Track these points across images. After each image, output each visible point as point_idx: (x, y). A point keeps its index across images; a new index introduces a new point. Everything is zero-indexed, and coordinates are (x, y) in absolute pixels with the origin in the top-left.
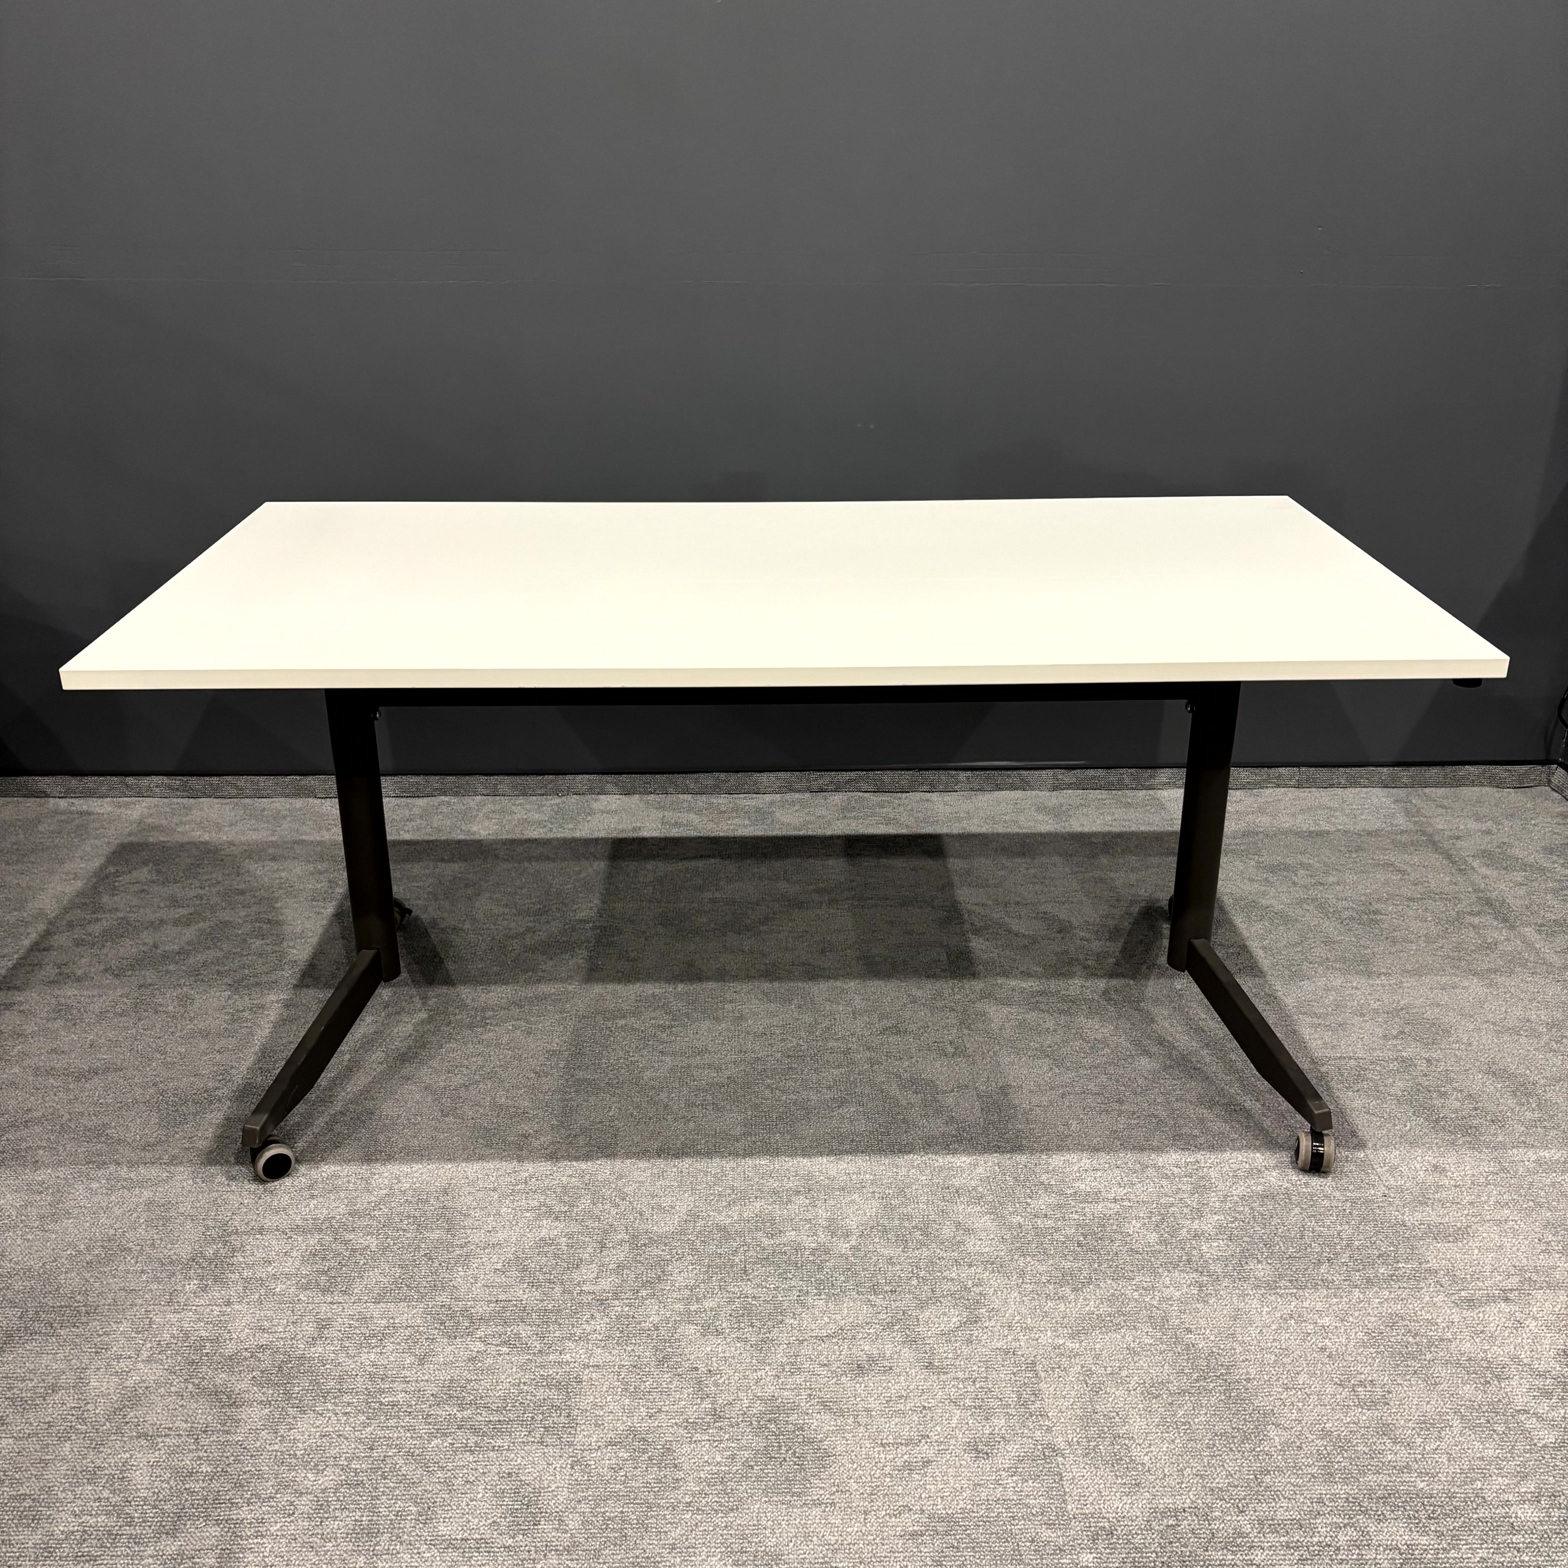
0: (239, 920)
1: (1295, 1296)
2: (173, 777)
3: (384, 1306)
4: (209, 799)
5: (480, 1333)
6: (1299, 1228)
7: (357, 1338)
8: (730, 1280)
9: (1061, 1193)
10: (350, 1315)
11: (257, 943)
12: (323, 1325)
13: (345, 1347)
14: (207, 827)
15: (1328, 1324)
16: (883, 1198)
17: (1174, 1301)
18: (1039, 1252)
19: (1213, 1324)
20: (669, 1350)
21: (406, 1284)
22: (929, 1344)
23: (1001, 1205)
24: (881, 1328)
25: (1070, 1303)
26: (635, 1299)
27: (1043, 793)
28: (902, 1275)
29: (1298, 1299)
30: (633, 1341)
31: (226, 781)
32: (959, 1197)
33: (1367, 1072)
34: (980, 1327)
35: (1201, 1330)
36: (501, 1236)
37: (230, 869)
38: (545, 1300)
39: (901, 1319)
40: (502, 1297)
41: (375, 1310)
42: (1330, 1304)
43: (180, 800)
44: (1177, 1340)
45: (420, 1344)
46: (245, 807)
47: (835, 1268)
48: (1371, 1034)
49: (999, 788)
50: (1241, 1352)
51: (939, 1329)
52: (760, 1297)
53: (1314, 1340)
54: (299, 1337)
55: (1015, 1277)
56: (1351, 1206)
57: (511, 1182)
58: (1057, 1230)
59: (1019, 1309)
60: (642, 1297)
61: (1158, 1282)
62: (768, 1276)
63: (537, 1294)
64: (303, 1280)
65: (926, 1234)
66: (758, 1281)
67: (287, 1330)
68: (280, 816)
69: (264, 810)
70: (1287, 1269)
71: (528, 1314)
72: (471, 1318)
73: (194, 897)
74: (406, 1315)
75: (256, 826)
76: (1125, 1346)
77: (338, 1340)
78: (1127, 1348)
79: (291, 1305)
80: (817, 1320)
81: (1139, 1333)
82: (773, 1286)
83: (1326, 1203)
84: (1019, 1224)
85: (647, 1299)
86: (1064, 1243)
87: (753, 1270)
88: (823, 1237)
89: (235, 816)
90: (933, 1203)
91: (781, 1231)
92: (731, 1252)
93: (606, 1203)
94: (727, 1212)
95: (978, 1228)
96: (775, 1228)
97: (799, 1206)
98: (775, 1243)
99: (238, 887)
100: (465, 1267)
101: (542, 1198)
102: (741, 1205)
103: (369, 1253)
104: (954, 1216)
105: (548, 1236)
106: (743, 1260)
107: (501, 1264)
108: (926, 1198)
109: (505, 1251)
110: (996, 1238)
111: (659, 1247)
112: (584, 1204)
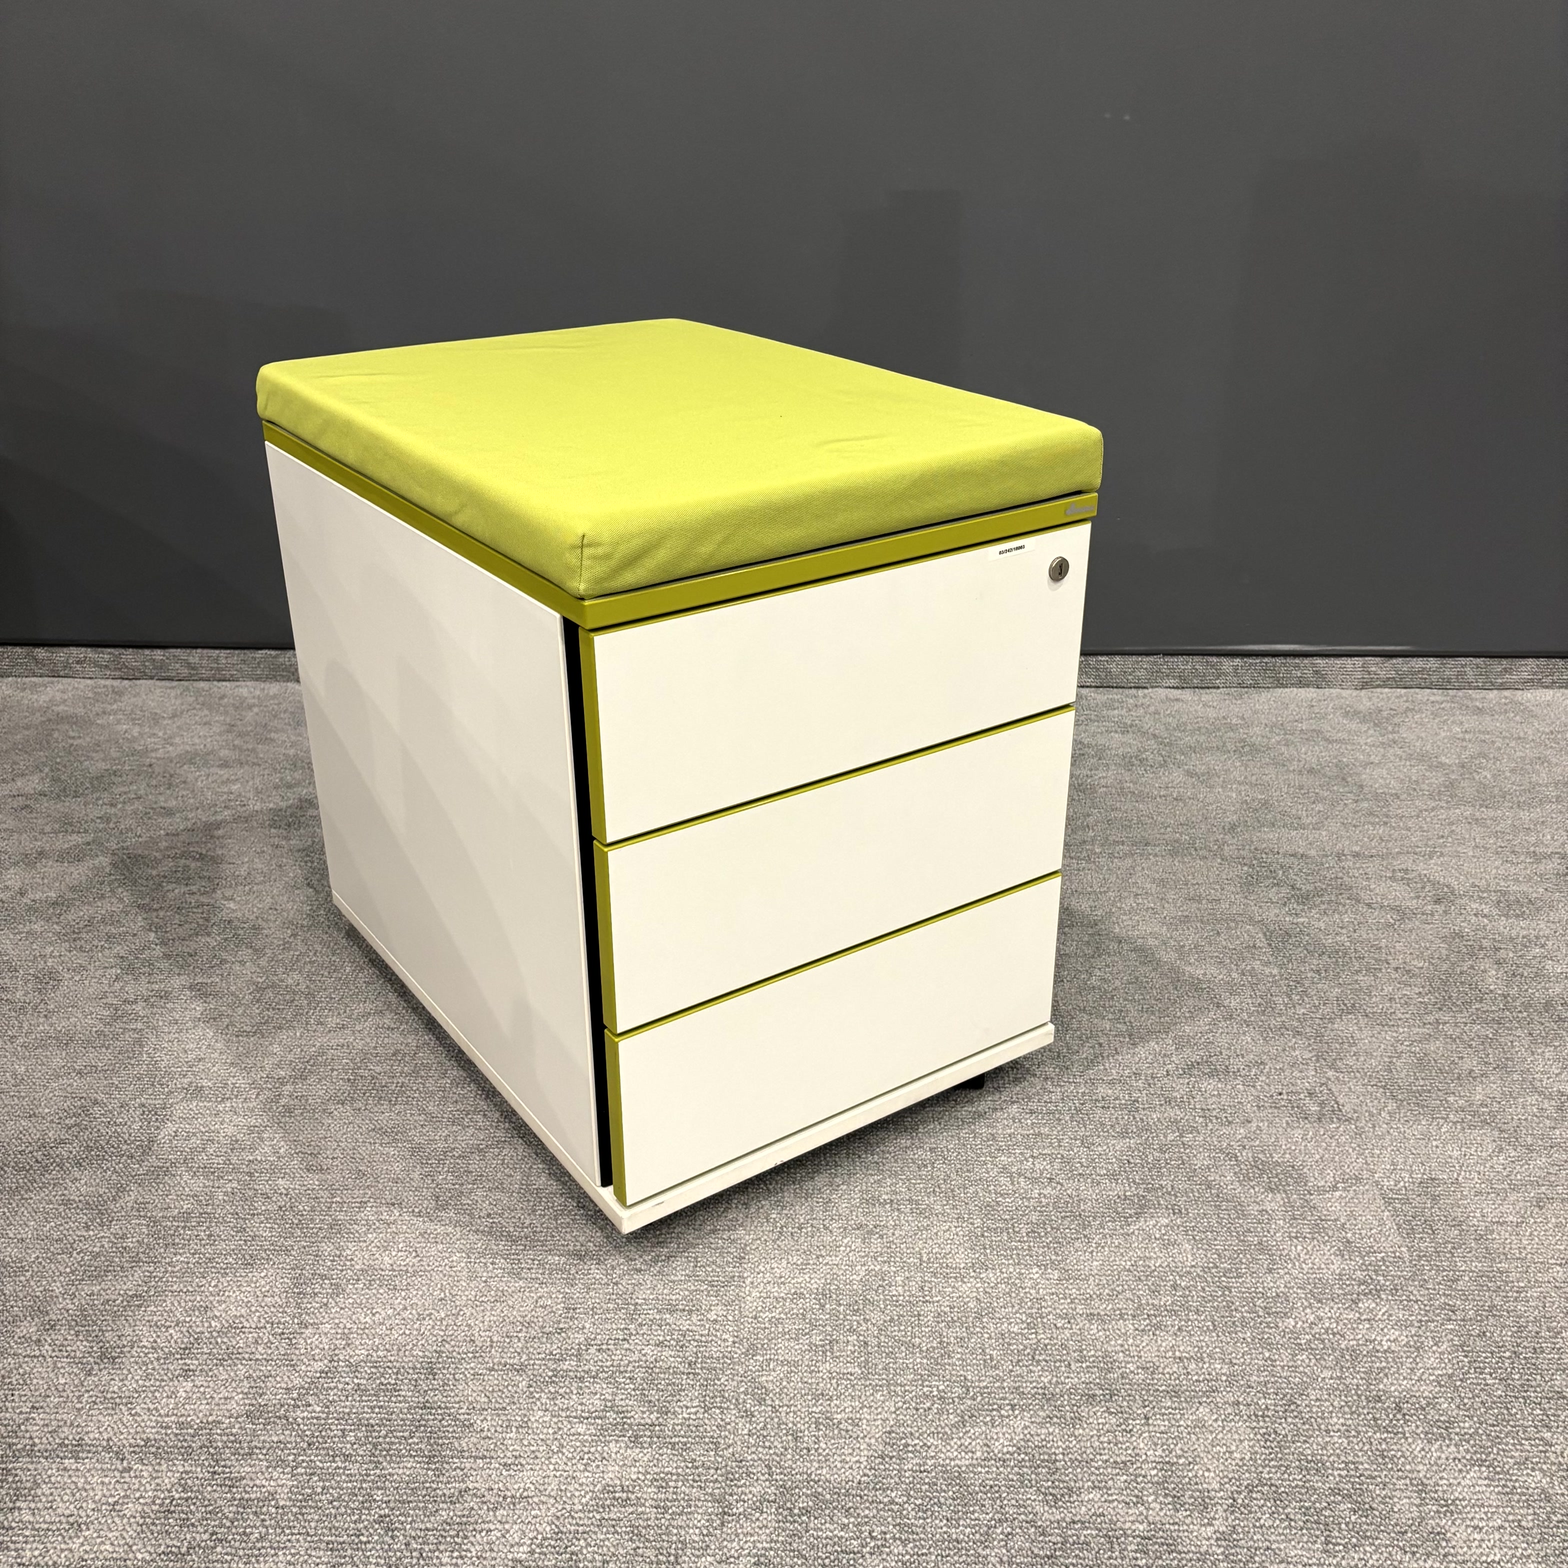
0: (157, 854)
2: (100, 649)
4: (151, 681)
11: (176, 891)
14: (139, 719)
16: (1257, 1416)
23: (1494, 1444)
27: (1349, 692)
31: (174, 656)
32: (1406, 1422)
37: (159, 778)
43: (109, 682)
46: (198, 691)
49: (1280, 684)
57: (551, 1353)
65: (1362, 1508)
68: (244, 705)
69: (222, 697)
73: (98, 818)
75: (208, 719)
88: (1157, 1509)
89: (182, 704)
90: (1359, 1433)
91: (1070, 1489)
92: (978, 1536)
93: (728, 1408)
94: (960, 1439)
95: (1464, 1499)
96: (1059, 1481)
97: (1098, 1430)
98: (1064, 1519)
99: (165, 805)
100: (456, 1554)
101: (609, 1391)
102: (986, 1424)
103: (274, 1510)
104: (1408, 1467)
105: (618, 1482)
106: (1005, 1559)
107: (525, 1548)
108: (1342, 1421)
109: (535, 1517)
110: (1507, 1525)
111: (835, 1519)
112: (687, 1408)
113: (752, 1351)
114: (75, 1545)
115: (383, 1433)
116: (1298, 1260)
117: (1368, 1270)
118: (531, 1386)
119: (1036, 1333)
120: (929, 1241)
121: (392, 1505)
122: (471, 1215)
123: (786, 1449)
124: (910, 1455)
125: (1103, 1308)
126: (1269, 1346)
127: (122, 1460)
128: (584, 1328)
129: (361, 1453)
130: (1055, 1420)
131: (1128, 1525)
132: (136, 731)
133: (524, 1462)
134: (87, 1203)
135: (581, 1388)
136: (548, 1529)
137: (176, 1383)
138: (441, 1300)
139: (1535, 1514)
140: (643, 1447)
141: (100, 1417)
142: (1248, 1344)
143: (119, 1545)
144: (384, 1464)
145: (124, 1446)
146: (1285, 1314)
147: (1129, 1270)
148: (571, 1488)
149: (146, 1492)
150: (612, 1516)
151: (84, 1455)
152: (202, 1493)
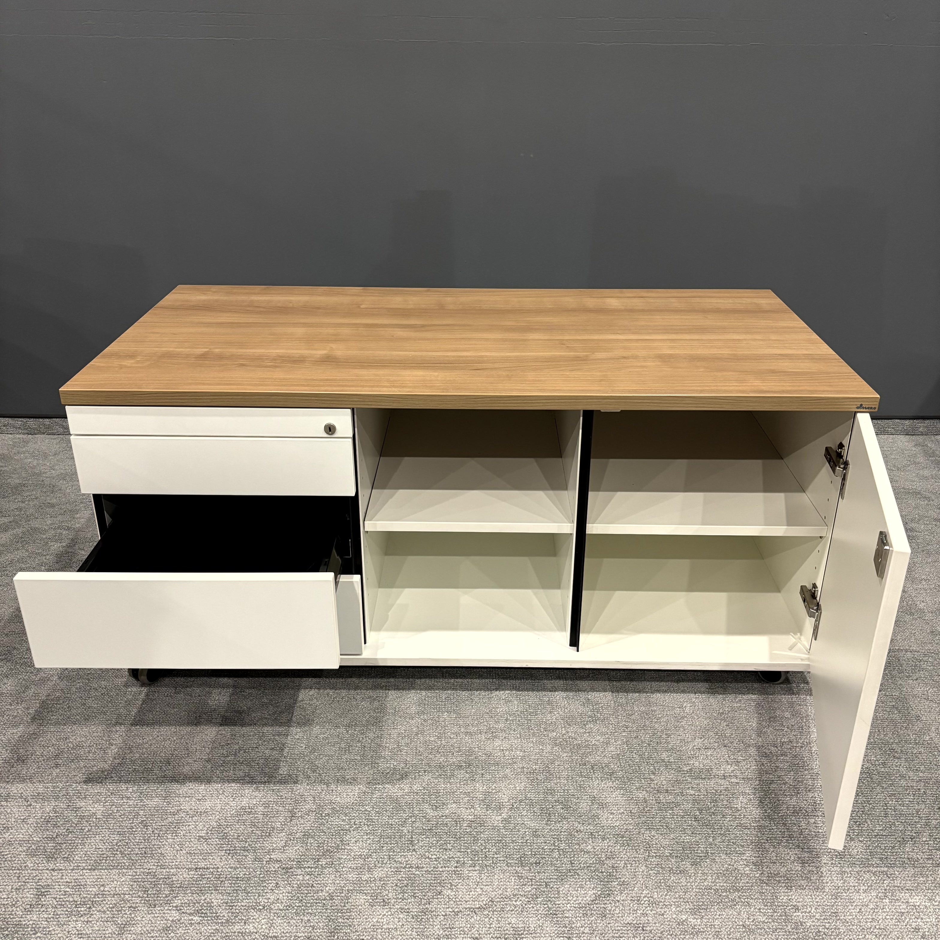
0: (46, 527)
1: (887, 874)
3: (98, 874)
5: (177, 902)
6: (883, 806)
7: (69, 906)
8: (399, 850)
9: (679, 770)
10: (67, 882)
11: (55, 546)
12: (41, 893)
13: (57, 915)
15: (918, 904)
16: (530, 772)
17: (781, 877)
18: (662, 826)
19: (817, 902)
20: (340, 920)
21: (121, 852)
22: (568, 917)
23: (629, 781)
24: (526, 900)
25: (690, 876)
26: (316, 869)
28: (546, 847)
29: (889, 878)
30: (310, 911)
32: (594, 773)
33: (922, 663)
34: (613, 901)
35: (807, 908)
36: (208, 804)
37: (47, 488)
38: (238, 868)
39: (544, 892)
40: (202, 865)
41: (89, 877)
42: (918, 883)
44: (787, 919)
45: (123, 912)
47: (488, 840)
48: (921, 630)
50: (844, 932)
51: (577, 902)
52: (423, 867)
53: (908, 920)
54: (19, 904)
55: (642, 850)
56: (925, 786)
57: (223, 754)
58: (677, 805)
59: (646, 882)
60: (322, 865)
61: (766, 857)
62: (431, 847)
63: (232, 862)
64: (33, 846)
65: (566, 807)
66: (421, 851)
67: (10, 896)
70: (876, 847)
71: (222, 882)
72: (171, 885)
73: (15, 509)
74: (115, 882)
76: (741, 923)
77: (52, 907)
78: (744, 926)
79: (18, 872)
80: (471, 891)
81: (752, 909)
82: (435, 856)
83: (903, 783)
84: (645, 798)
85: (325, 868)
86: (683, 817)
87: (418, 840)
88: (479, 810)
90: (572, 778)
91: (444, 804)
92: (400, 823)
93: (299, 775)
94: (399, 785)
95: (610, 802)
96: (439, 800)
97: (460, 780)
98: (438, 815)
99: (50, 502)
100: (174, 835)
101: (247, 769)
102: (412, 778)
103: (95, 820)
104: (590, 791)
105: (247, 805)
106: (410, 831)
107: (205, 832)
108: (567, 773)
109: (210, 819)
110: (625, 812)
111: (340, 817)
112: (281, 775)
113: (313, 751)
114: (6, 836)
115: (145, 788)
116: (564, 708)
117: (594, 711)
118: (212, 767)
119: (441, 741)
120: (401, 703)
121: (147, 816)
122: (191, 696)
123: (323, 790)
124: (377, 792)
125: (472, 729)
126: (543, 744)
127: (28, 801)
128: (239, 743)
129: (135, 796)
130: (442, 776)
131: (465, 816)
132: (35, 462)
133: (206, 798)
134: (11, 694)
135: (235, 768)
136: (215, 824)
137: (52, 770)
138: (174, 732)
139: (639, 807)
140: (260, 791)
141: (17, 785)
142: (533, 743)
143: (26, 835)
144: (145, 800)
145: (28, 796)
146: (553, 731)
147: (488, 713)
148: (226, 808)
149: (38, 814)
150: (243, 818)
151: (10, 800)
152: (63, 814)
